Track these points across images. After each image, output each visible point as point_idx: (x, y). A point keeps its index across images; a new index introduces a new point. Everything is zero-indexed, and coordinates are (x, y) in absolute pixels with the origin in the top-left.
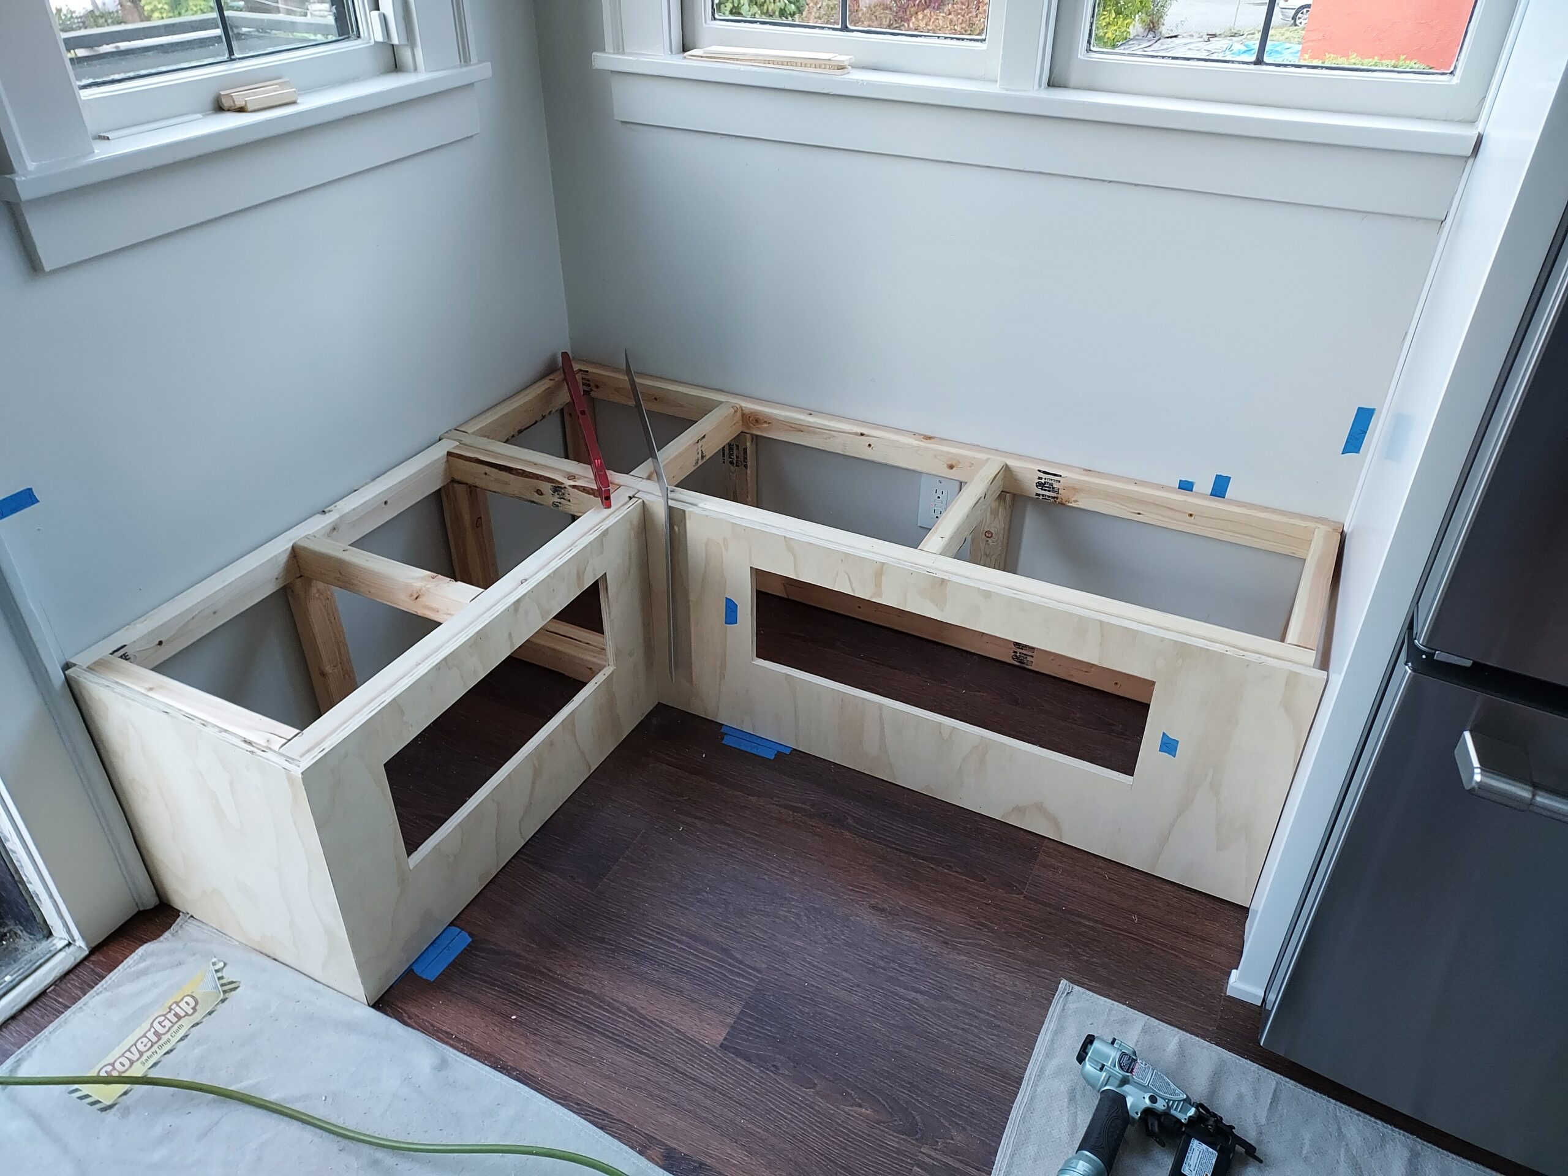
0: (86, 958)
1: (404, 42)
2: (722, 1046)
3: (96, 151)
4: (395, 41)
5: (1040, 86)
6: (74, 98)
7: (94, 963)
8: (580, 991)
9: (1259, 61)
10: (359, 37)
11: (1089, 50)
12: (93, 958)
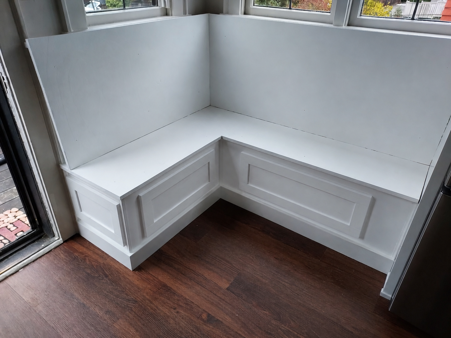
0: (62, 244)
1: (169, 8)
2: (227, 289)
3: (88, 28)
4: (167, 7)
5: (345, 25)
6: (85, 15)
7: (64, 245)
8: (189, 269)
9: (413, 19)
10: (158, 6)
11: (361, 15)
12: (64, 244)
